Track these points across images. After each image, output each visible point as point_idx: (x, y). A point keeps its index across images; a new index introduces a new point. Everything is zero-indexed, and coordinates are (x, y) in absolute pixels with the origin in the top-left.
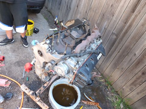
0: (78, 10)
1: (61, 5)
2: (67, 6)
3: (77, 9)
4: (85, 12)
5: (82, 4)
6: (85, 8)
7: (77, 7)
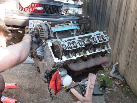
0: (125, 28)
1: (109, 26)
2: (115, 25)
3: (125, 26)
4: (132, 29)
5: (130, 19)
6: (132, 23)
7: (125, 24)
